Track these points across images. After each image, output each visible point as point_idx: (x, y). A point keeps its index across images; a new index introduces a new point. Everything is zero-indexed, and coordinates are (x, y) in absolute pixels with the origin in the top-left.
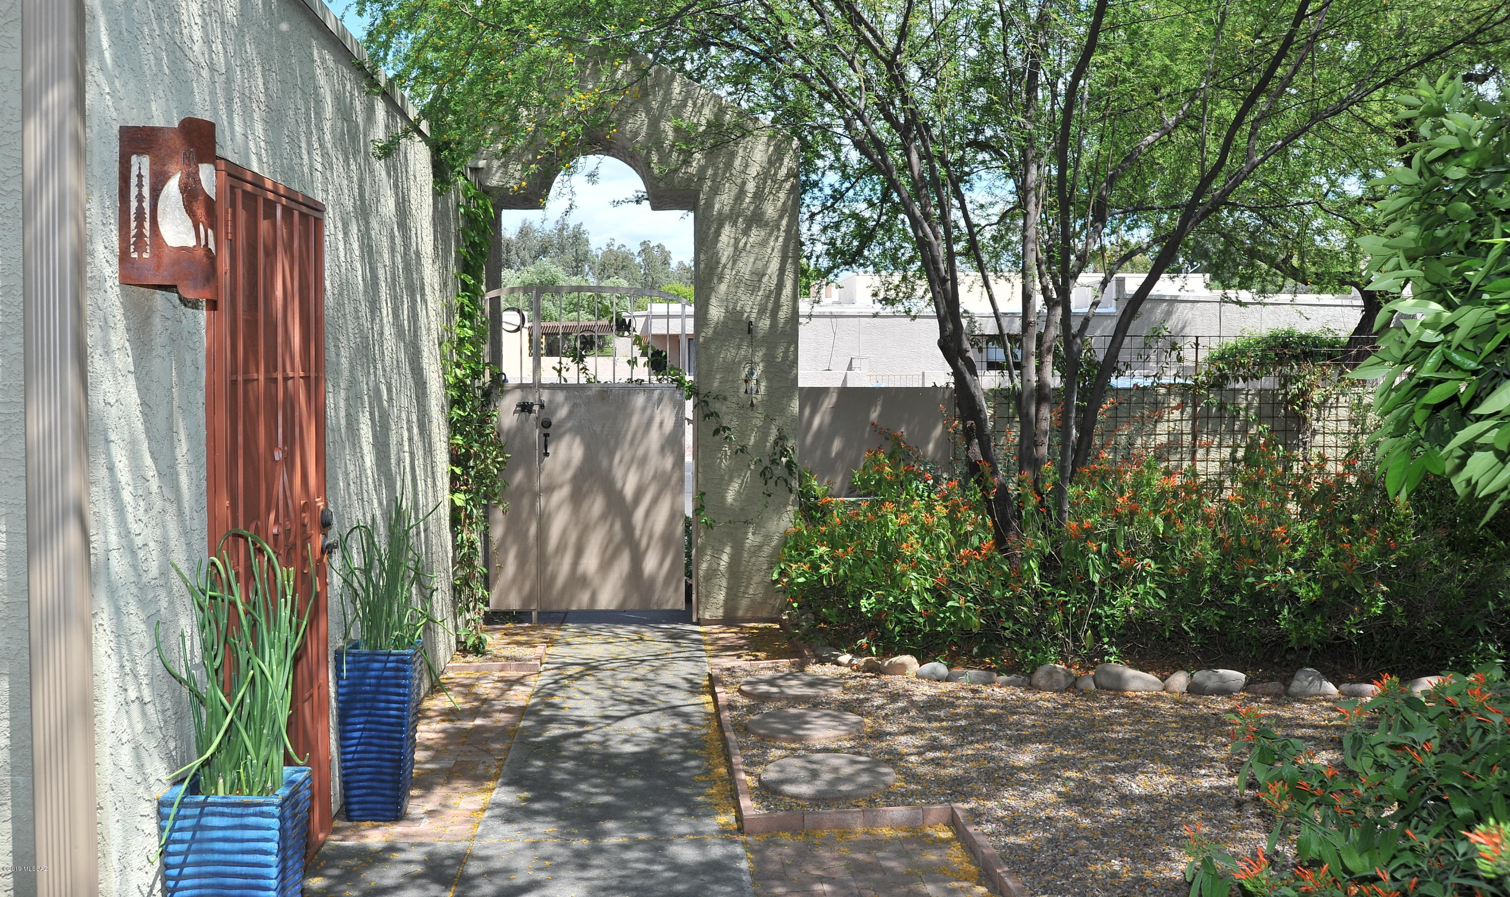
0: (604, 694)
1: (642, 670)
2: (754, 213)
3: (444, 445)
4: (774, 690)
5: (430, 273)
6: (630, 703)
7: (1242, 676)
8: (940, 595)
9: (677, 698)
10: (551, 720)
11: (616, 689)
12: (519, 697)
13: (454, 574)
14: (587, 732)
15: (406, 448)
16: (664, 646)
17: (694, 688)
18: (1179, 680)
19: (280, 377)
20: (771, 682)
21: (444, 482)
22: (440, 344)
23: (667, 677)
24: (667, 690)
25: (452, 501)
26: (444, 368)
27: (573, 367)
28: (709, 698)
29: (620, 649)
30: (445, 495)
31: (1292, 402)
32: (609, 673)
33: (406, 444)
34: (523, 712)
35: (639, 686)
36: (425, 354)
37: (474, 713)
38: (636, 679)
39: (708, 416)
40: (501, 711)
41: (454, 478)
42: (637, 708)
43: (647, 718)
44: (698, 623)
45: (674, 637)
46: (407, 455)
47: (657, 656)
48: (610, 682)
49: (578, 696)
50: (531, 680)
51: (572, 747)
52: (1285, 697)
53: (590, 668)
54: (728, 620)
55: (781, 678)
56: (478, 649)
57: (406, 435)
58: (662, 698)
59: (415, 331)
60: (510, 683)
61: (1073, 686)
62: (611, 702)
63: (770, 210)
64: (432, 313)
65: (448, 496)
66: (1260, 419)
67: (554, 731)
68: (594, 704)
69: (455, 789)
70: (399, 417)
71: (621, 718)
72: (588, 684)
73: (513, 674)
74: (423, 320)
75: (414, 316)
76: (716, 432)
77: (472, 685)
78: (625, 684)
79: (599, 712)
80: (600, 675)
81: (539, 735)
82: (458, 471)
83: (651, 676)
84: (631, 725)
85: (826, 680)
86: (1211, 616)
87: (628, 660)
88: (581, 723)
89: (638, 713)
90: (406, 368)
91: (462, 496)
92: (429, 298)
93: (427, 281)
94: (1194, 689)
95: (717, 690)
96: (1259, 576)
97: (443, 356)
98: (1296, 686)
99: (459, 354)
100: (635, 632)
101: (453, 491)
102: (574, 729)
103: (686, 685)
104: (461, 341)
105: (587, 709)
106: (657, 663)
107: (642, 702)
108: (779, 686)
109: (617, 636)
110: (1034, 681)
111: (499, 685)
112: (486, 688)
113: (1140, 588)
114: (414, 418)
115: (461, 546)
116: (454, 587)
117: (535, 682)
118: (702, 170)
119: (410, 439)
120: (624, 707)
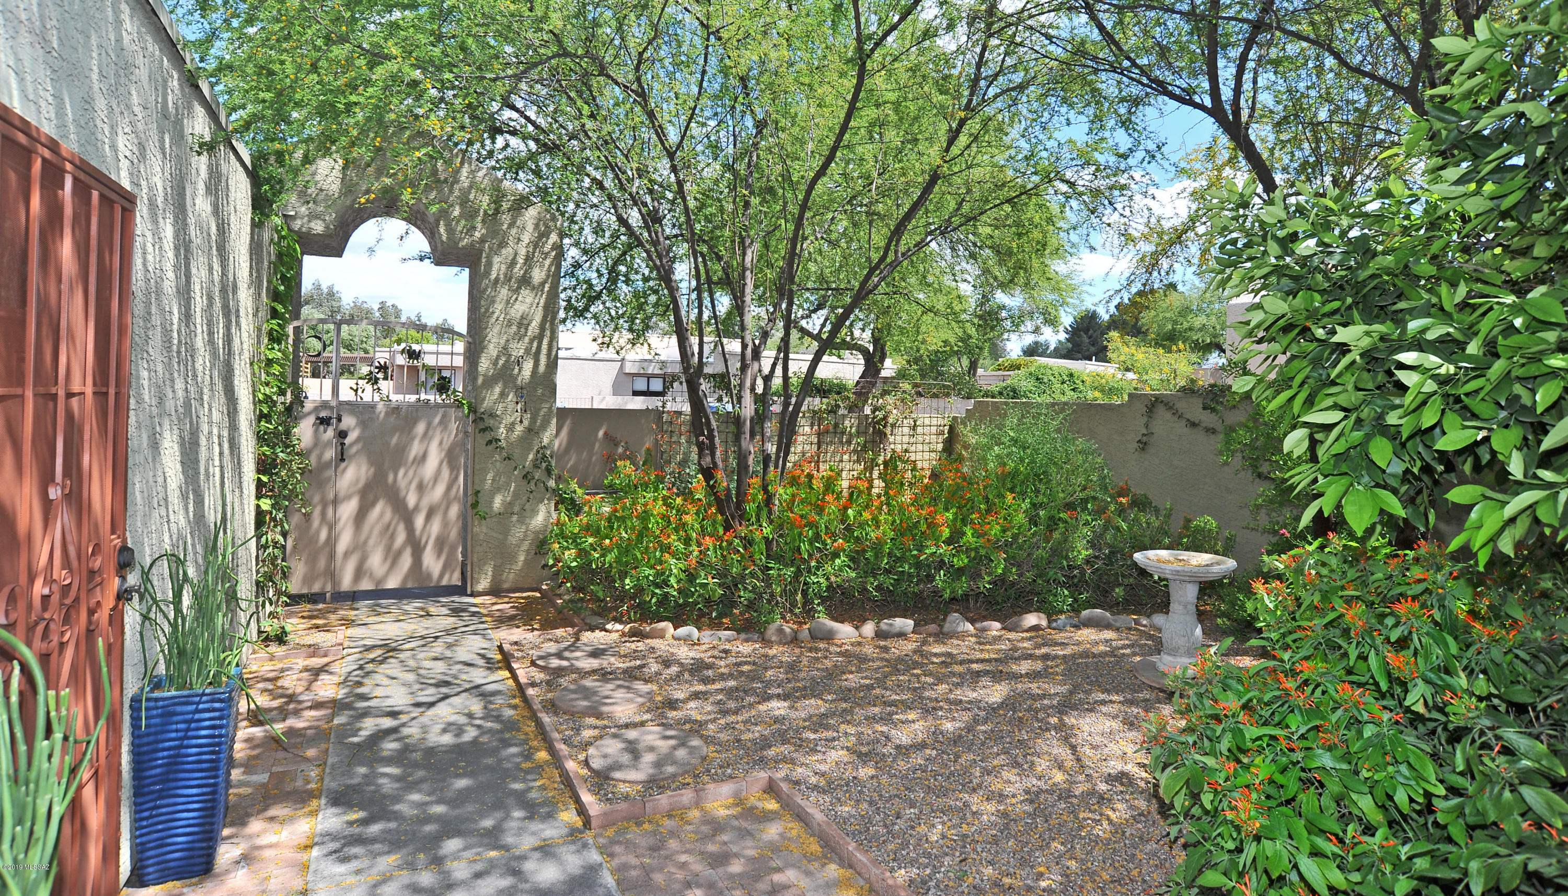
0: (411, 677)
1: (438, 648)
2: (524, 276)
3: (251, 456)
4: (565, 663)
5: (245, 297)
6: (437, 685)
7: (911, 622)
8: (691, 576)
9: (478, 676)
10: (365, 713)
11: (422, 672)
12: (327, 689)
13: (258, 572)
14: (403, 725)
15: (217, 463)
16: (451, 621)
17: (491, 666)
18: (869, 629)
19: (61, 393)
20: (559, 655)
21: (250, 488)
22: (251, 364)
23: (462, 654)
24: (467, 669)
25: (258, 506)
26: (253, 386)
27: (369, 388)
28: (507, 674)
29: (413, 627)
30: (250, 502)
31: (878, 423)
32: (409, 653)
33: (217, 458)
34: (336, 706)
35: (440, 666)
36: (237, 372)
37: (283, 713)
38: (436, 659)
39: (483, 430)
40: (311, 708)
41: (260, 485)
42: (444, 690)
43: (455, 700)
44: (472, 595)
45: (456, 612)
46: (217, 470)
47: (448, 632)
48: (412, 663)
49: (386, 681)
50: (335, 667)
51: (390, 746)
52: (942, 636)
53: (390, 650)
54: (495, 591)
55: (566, 649)
56: (280, 638)
57: (217, 449)
58: (464, 677)
59: (229, 354)
60: (316, 672)
61: (795, 640)
62: (418, 686)
63: (538, 275)
64: (245, 335)
65: (253, 501)
66: (859, 433)
67: (369, 726)
68: (403, 690)
69: (272, 819)
70: (210, 433)
71: (431, 705)
72: (392, 668)
73: (317, 662)
74: (236, 342)
75: (228, 339)
76: (489, 442)
77: (276, 679)
78: (427, 664)
79: (410, 700)
80: (402, 656)
81: (355, 734)
82: (265, 479)
83: (448, 653)
84: (445, 712)
85: (604, 650)
86: (888, 581)
87: (423, 637)
88: (394, 714)
89: (446, 697)
90: (219, 387)
91: (268, 501)
92: (243, 321)
93: (242, 304)
94: (880, 635)
95: (515, 666)
96: (921, 549)
97: (253, 374)
98: (947, 627)
99: (268, 374)
100: (422, 609)
101: (258, 497)
102: (387, 723)
103: (481, 662)
104: (269, 363)
105: (398, 698)
106: (450, 639)
107: (447, 684)
108: (567, 659)
109: (406, 613)
110: (767, 637)
111: (305, 674)
112: (291, 682)
113: (838, 561)
114: (225, 433)
115: (265, 547)
116: (258, 583)
117: (342, 668)
118: (483, 240)
119: (221, 454)
120: (432, 690)
